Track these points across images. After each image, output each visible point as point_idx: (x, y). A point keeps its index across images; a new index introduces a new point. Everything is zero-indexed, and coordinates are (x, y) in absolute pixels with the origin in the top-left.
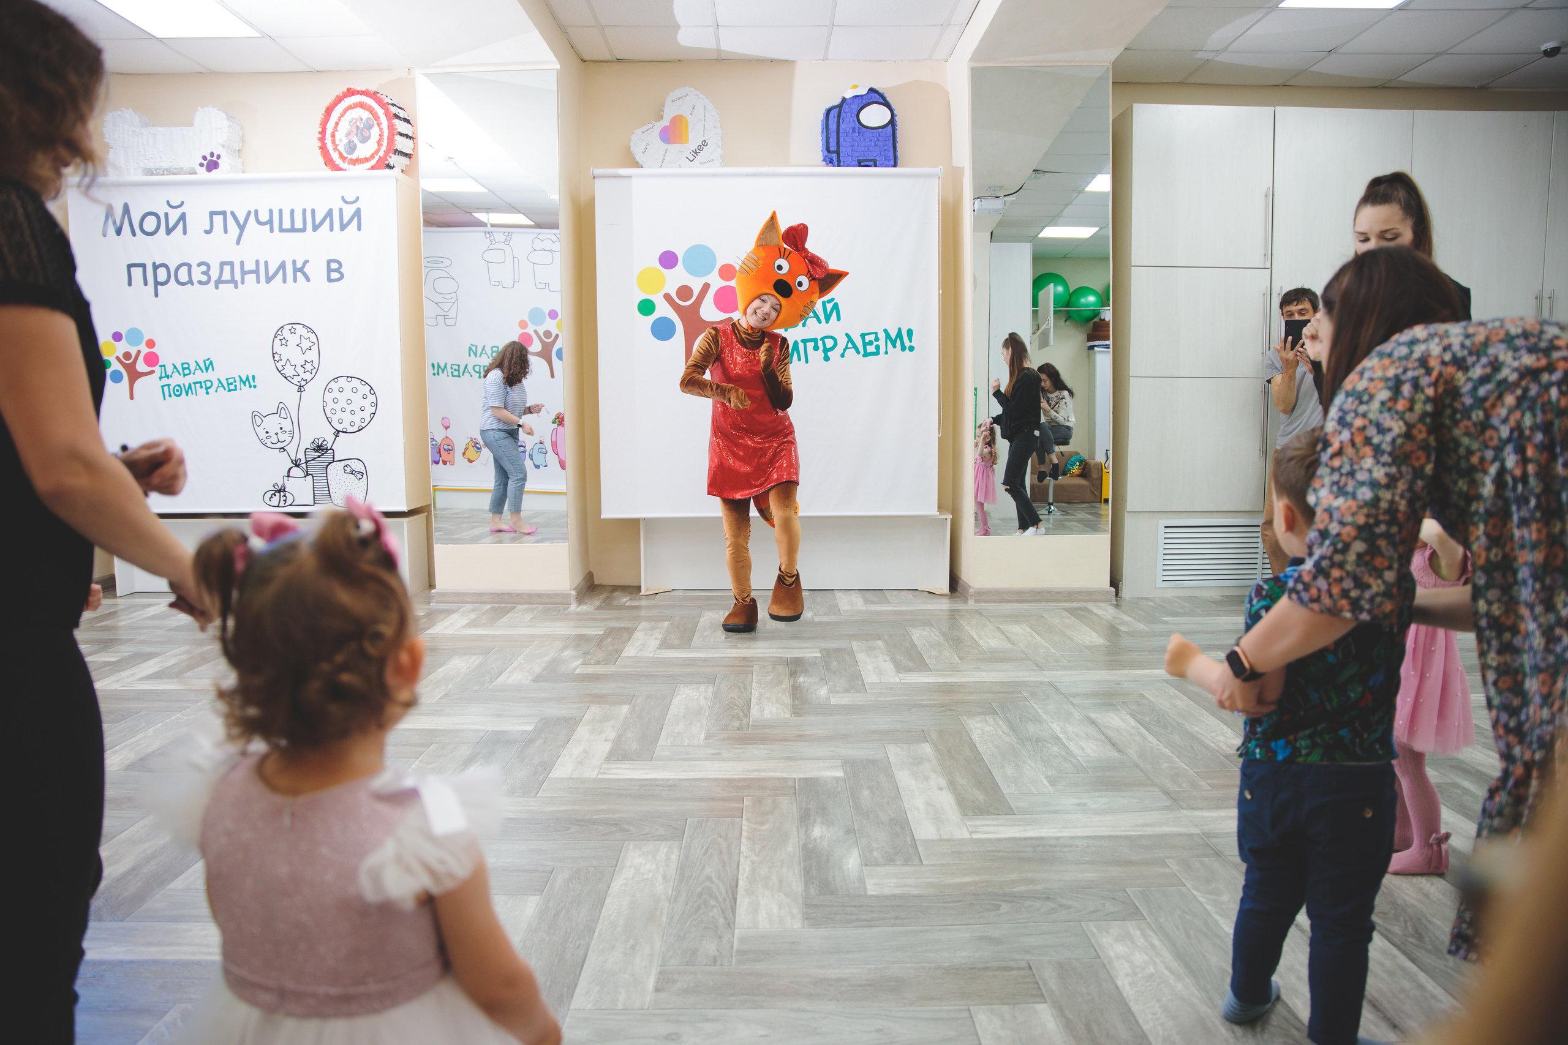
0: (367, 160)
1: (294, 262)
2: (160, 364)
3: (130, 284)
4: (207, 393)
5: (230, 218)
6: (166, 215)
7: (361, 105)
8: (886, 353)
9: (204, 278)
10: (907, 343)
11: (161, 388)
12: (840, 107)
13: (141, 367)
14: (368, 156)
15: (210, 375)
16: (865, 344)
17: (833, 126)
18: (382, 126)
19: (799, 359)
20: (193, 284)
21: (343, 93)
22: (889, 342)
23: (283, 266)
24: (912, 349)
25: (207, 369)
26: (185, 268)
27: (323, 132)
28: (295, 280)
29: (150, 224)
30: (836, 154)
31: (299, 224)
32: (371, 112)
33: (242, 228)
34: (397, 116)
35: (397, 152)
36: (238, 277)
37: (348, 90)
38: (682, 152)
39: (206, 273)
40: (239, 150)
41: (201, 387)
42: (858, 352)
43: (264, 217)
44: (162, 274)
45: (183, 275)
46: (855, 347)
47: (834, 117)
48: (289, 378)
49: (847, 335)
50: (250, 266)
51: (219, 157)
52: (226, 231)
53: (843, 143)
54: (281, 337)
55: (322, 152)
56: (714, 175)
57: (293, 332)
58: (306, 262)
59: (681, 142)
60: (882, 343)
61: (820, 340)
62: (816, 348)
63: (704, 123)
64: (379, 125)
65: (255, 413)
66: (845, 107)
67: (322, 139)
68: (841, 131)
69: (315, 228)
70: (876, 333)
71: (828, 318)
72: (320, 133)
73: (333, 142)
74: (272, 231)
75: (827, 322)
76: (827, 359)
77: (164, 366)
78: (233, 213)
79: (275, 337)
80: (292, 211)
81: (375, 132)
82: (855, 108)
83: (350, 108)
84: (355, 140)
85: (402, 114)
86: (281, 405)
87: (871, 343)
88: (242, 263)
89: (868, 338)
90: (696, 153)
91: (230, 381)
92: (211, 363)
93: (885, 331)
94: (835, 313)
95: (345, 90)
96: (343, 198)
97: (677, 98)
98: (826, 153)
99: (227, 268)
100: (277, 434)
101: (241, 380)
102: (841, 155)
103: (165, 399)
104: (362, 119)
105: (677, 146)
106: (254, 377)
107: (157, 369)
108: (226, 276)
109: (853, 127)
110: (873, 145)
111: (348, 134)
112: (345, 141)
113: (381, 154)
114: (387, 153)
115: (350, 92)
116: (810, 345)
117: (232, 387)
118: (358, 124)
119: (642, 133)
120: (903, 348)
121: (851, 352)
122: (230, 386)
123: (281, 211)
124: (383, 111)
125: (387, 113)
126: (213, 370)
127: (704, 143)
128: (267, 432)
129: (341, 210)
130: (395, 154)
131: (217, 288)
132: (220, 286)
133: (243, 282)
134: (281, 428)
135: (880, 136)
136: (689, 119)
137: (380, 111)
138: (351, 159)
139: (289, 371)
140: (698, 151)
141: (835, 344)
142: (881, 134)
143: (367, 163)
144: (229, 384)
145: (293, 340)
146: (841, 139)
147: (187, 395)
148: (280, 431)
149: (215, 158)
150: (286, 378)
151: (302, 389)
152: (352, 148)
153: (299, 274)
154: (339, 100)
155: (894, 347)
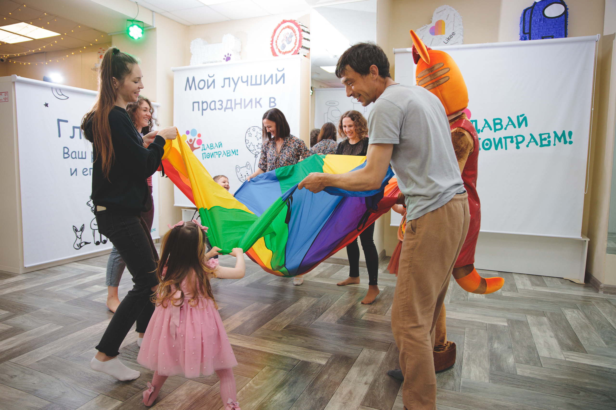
0: (290, 52)
1: (256, 99)
2: (202, 144)
3: (193, 110)
4: (219, 157)
5: (231, 80)
6: (208, 80)
7: (288, 27)
8: (555, 145)
9: (220, 107)
10: (568, 139)
11: (202, 155)
12: (532, 8)
13: (196, 145)
14: (290, 50)
15: (221, 149)
16: (541, 140)
17: (527, 19)
18: (296, 36)
19: (502, 148)
20: (216, 110)
21: (281, 22)
22: (556, 139)
23: (251, 101)
24: (571, 143)
25: (220, 146)
26: (214, 103)
27: (272, 41)
28: (256, 107)
29: (202, 85)
30: (528, 35)
31: (258, 82)
32: (292, 30)
33: (236, 84)
34: (303, 31)
35: (302, 47)
36: (233, 106)
37: (283, 21)
38: (441, 39)
39: (221, 105)
40: (240, 52)
41: (217, 154)
42: (537, 144)
43: (245, 79)
44: (205, 105)
45: (213, 107)
46: (535, 141)
47: (529, 13)
48: (251, 151)
49: (531, 135)
50: (238, 101)
51: (231, 55)
52: (229, 86)
53: (533, 28)
54: (249, 133)
55: (272, 50)
56: (458, 49)
57: (254, 130)
58: (261, 99)
59: (441, 34)
60: (552, 139)
61: (515, 137)
62: (512, 142)
63: (454, 23)
64: (295, 35)
65: (237, 166)
66: (536, 7)
67: (272, 44)
68: (532, 21)
69: (265, 83)
70: (549, 134)
71: (520, 125)
72: (271, 41)
73: (276, 45)
74: (247, 85)
75: (519, 127)
76: (518, 147)
77: (204, 145)
78: (233, 79)
79: (247, 133)
80: (256, 76)
81: (294, 39)
82: (541, 7)
83: (284, 28)
84: (285, 43)
85: (306, 30)
86: (248, 163)
87: (545, 139)
88: (235, 100)
89: (543, 137)
90: (449, 39)
91: (228, 152)
92: (221, 144)
93: (555, 132)
94: (524, 123)
95: (282, 21)
96: (277, 69)
97: (440, 11)
98: (522, 34)
99: (229, 102)
100: (245, 176)
101: (232, 151)
102: (532, 35)
103: (203, 159)
104: (288, 33)
105: (439, 36)
106: (237, 150)
107: (201, 146)
108: (229, 106)
109: (540, 18)
110: (552, 28)
111: (283, 40)
112: (281, 44)
113: (296, 48)
114: (298, 48)
115: (284, 22)
116: (509, 140)
117: (229, 155)
118: (287, 36)
119: (421, 30)
120: (565, 142)
121: (533, 144)
122: (228, 154)
123: (251, 76)
124: (298, 29)
125: (299, 29)
126: (222, 147)
127: (453, 34)
128: (241, 175)
129: (276, 75)
130: (302, 48)
131: (225, 111)
132: (226, 110)
133: (235, 109)
134: (247, 174)
135: (556, 22)
136: (446, 22)
137: (296, 29)
138: (283, 52)
139: (251, 148)
140: (450, 38)
141: (524, 140)
142: (557, 21)
143: (290, 53)
144: (227, 153)
145: (254, 134)
146: (532, 26)
147: (212, 158)
148: (246, 175)
149: (229, 56)
150: (250, 151)
151: (257, 156)
152: (284, 47)
153: (258, 104)
154: (279, 26)
155: (560, 141)
